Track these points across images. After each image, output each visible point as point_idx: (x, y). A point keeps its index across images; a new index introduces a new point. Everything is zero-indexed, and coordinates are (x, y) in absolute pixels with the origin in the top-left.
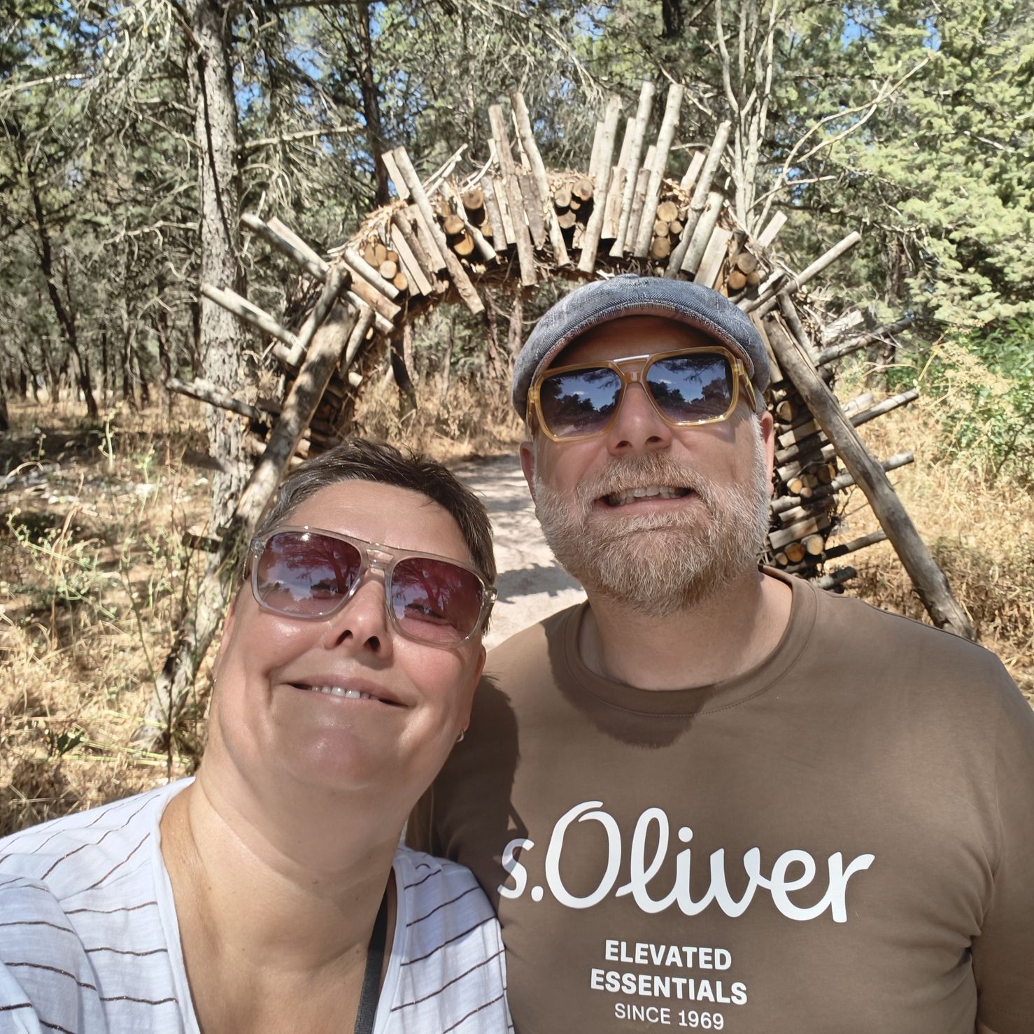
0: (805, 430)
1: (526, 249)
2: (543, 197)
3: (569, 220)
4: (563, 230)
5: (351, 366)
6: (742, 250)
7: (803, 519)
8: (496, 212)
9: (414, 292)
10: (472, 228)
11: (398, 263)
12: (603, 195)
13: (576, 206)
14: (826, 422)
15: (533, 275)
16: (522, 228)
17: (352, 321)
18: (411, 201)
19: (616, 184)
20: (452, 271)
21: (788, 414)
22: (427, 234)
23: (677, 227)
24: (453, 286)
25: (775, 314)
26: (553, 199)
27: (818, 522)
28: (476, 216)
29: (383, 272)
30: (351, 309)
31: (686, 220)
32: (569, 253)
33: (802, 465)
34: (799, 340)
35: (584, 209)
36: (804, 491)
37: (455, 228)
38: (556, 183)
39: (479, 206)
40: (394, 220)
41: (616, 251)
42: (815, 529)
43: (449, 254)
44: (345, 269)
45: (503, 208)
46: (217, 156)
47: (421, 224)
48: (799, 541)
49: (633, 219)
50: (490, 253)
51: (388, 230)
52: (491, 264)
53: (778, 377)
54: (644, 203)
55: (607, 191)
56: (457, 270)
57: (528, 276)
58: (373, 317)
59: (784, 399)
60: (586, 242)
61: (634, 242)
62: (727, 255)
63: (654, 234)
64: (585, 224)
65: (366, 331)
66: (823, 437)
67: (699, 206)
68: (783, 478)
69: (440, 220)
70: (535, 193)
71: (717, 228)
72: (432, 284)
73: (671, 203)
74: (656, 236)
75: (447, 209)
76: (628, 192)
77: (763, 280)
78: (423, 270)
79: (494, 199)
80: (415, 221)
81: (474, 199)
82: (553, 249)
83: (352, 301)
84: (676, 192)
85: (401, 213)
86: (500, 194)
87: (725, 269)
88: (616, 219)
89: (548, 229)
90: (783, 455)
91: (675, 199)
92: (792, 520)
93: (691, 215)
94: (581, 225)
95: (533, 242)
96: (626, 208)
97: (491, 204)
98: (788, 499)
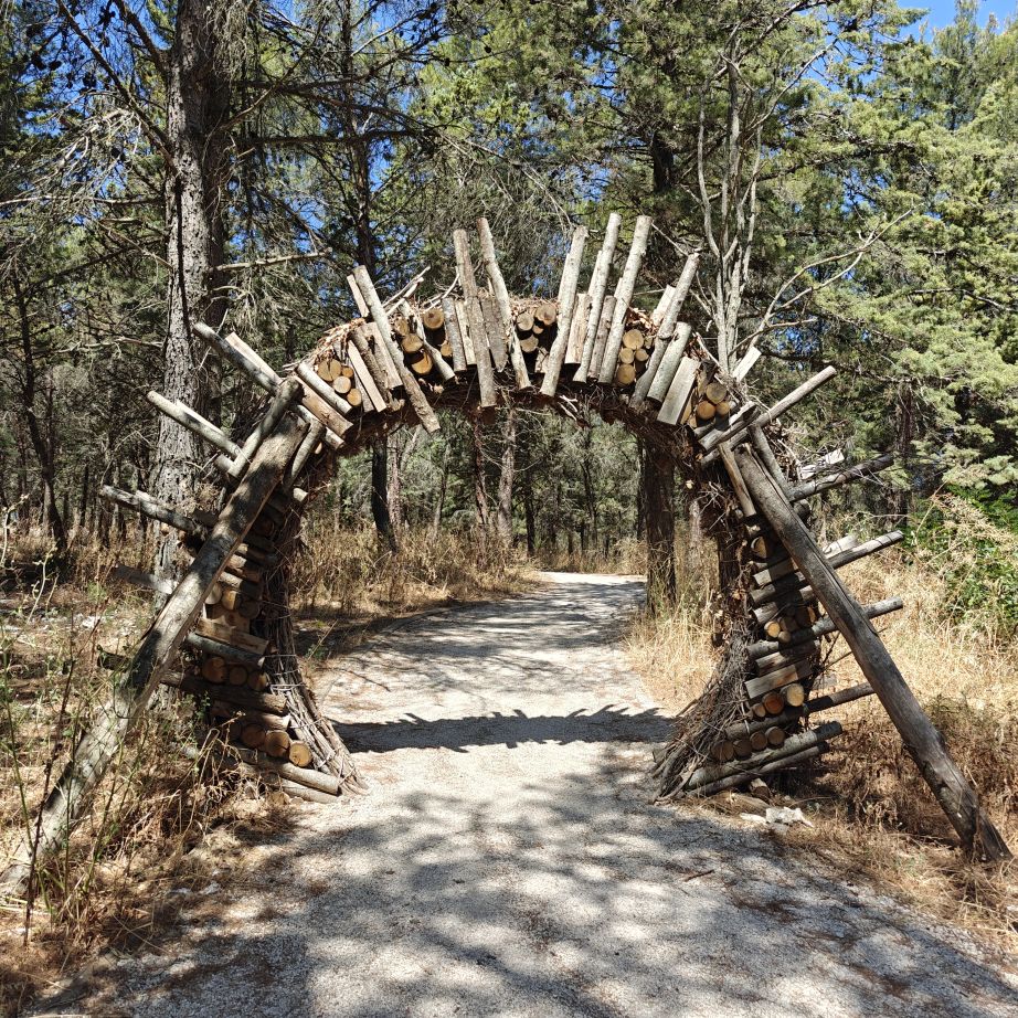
0: (781, 569)
1: (486, 371)
2: (506, 321)
3: (531, 344)
4: (525, 355)
5: (296, 481)
6: (711, 380)
7: (781, 665)
8: (456, 334)
9: (368, 408)
10: (431, 347)
11: (352, 379)
12: (567, 321)
13: (538, 330)
14: (802, 560)
15: (493, 397)
16: (483, 349)
17: (300, 434)
18: (370, 319)
19: (580, 311)
20: (409, 389)
21: (763, 549)
22: (384, 351)
23: (643, 355)
24: (409, 405)
25: (747, 446)
26: (515, 323)
27: (798, 670)
28: (436, 336)
29: (335, 387)
30: (301, 422)
31: (653, 348)
32: (530, 377)
33: (779, 606)
34: (772, 474)
35: (548, 334)
36: (781, 635)
37: (414, 346)
38: (519, 308)
39: (439, 325)
40: (351, 337)
41: (579, 376)
42: (795, 677)
43: (407, 372)
44: (297, 382)
45: (463, 329)
46: (187, 276)
47: (379, 341)
48: (777, 690)
49: (598, 345)
50: (449, 373)
51: (344, 346)
52: (449, 384)
53: (751, 511)
54: (609, 330)
55: (572, 318)
56: (414, 388)
57: (488, 398)
58: (323, 432)
59: (758, 534)
60: (549, 367)
61: (599, 369)
62: (695, 384)
63: (619, 362)
64: (549, 349)
65: (314, 446)
66: (801, 577)
67: (666, 335)
68: (760, 619)
69: (398, 338)
70: (497, 316)
71: (686, 358)
72: (387, 401)
73: (637, 331)
74: (621, 363)
75: (406, 328)
76: (593, 318)
77: (733, 412)
78: (378, 388)
79: (455, 320)
80: (372, 338)
81: (433, 320)
82: (514, 373)
83: (302, 415)
84: (643, 320)
85: (358, 329)
86: (461, 315)
87: (694, 398)
88: (580, 345)
89: (510, 352)
90: (757, 595)
91: (641, 327)
92: (770, 667)
93: (658, 344)
94: (544, 350)
95: (493, 365)
96: (591, 334)
97: (452, 325)
98: (766, 643)
